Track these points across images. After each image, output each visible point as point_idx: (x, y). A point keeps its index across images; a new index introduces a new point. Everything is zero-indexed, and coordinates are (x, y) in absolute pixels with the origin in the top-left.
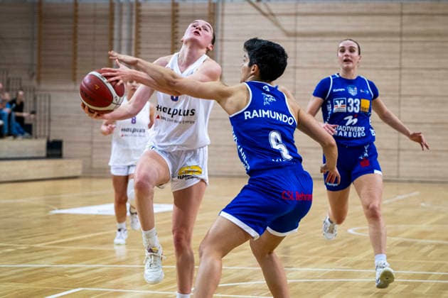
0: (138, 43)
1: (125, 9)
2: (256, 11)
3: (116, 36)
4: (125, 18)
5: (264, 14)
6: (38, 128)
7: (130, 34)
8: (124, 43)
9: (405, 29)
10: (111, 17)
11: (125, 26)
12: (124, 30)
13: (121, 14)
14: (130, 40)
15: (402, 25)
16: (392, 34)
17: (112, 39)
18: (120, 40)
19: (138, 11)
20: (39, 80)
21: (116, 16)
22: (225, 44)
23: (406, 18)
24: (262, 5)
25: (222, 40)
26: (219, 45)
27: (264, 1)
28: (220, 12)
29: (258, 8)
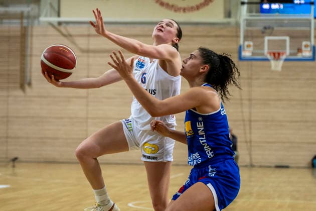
5: (64, 35)
24: (62, 28)
25: (31, 56)
26: (28, 59)
27: (64, 25)
28: (29, 33)
29: (59, 31)
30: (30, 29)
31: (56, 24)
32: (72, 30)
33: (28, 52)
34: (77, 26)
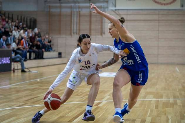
0: (79, 23)
1: (75, 13)
2: (115, 14)
3: (73, 21)
4: (75, 16)
5: (117, 14)
7: (77, 21)
8: (75, 23)
9: (160, 19)
10: (71, 16)
11: (75, 18)
12: (75, 19)
13: (74, 14)
14: (77, 22)
17: (71, 22)
18: (74, 22)
19: (79, 14)
21: (73, 15)
22: (106, 23)
24: (116, 12)
25: (105, 22)
27: (117, 11)
29: (115, 13)
31: (114, 10)
32: (121, 12)
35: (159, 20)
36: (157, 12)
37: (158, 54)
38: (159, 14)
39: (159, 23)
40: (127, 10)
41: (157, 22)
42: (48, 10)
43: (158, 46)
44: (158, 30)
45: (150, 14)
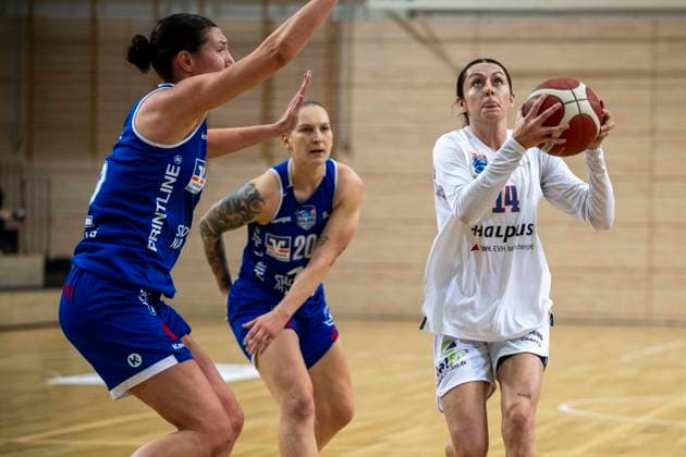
2: (403, 35)
5: (422, 40)
6: (28, 237)
9: (665, 64)
15: (655, 58)
16: (638, 74)
20: (30, 152)
22: (356, 92)
23: (662, 47)
24: (417, 25)
25: (350, 85)
26: (344, 92)
27: (420, 18)
28: (345, 35)
29: (410, 30)
30: (345, 26)
31: (403, 16)
32: (439, 27)
33: (344, 77)
34: (449, 19)
35: (653, 74)
36: (643, 26)
37: (652, 271)
38: (654, 40)
39: (654, 88)
40: (479, 13)
41: (647, 82)
42: (24, 11)
43: (651, 224)
44: (652, 132)
45: (602, 40)
